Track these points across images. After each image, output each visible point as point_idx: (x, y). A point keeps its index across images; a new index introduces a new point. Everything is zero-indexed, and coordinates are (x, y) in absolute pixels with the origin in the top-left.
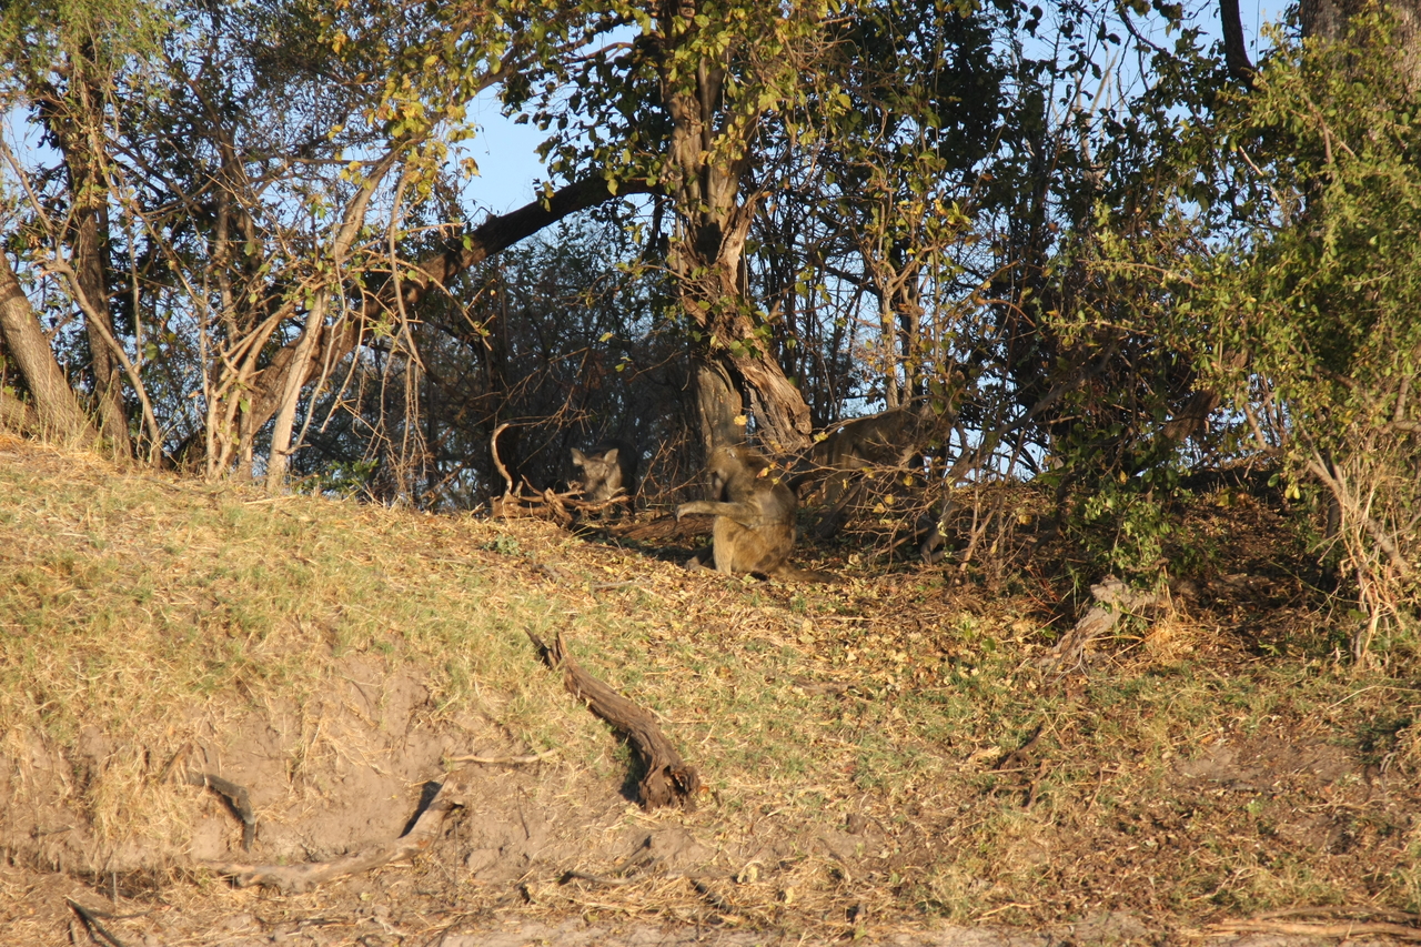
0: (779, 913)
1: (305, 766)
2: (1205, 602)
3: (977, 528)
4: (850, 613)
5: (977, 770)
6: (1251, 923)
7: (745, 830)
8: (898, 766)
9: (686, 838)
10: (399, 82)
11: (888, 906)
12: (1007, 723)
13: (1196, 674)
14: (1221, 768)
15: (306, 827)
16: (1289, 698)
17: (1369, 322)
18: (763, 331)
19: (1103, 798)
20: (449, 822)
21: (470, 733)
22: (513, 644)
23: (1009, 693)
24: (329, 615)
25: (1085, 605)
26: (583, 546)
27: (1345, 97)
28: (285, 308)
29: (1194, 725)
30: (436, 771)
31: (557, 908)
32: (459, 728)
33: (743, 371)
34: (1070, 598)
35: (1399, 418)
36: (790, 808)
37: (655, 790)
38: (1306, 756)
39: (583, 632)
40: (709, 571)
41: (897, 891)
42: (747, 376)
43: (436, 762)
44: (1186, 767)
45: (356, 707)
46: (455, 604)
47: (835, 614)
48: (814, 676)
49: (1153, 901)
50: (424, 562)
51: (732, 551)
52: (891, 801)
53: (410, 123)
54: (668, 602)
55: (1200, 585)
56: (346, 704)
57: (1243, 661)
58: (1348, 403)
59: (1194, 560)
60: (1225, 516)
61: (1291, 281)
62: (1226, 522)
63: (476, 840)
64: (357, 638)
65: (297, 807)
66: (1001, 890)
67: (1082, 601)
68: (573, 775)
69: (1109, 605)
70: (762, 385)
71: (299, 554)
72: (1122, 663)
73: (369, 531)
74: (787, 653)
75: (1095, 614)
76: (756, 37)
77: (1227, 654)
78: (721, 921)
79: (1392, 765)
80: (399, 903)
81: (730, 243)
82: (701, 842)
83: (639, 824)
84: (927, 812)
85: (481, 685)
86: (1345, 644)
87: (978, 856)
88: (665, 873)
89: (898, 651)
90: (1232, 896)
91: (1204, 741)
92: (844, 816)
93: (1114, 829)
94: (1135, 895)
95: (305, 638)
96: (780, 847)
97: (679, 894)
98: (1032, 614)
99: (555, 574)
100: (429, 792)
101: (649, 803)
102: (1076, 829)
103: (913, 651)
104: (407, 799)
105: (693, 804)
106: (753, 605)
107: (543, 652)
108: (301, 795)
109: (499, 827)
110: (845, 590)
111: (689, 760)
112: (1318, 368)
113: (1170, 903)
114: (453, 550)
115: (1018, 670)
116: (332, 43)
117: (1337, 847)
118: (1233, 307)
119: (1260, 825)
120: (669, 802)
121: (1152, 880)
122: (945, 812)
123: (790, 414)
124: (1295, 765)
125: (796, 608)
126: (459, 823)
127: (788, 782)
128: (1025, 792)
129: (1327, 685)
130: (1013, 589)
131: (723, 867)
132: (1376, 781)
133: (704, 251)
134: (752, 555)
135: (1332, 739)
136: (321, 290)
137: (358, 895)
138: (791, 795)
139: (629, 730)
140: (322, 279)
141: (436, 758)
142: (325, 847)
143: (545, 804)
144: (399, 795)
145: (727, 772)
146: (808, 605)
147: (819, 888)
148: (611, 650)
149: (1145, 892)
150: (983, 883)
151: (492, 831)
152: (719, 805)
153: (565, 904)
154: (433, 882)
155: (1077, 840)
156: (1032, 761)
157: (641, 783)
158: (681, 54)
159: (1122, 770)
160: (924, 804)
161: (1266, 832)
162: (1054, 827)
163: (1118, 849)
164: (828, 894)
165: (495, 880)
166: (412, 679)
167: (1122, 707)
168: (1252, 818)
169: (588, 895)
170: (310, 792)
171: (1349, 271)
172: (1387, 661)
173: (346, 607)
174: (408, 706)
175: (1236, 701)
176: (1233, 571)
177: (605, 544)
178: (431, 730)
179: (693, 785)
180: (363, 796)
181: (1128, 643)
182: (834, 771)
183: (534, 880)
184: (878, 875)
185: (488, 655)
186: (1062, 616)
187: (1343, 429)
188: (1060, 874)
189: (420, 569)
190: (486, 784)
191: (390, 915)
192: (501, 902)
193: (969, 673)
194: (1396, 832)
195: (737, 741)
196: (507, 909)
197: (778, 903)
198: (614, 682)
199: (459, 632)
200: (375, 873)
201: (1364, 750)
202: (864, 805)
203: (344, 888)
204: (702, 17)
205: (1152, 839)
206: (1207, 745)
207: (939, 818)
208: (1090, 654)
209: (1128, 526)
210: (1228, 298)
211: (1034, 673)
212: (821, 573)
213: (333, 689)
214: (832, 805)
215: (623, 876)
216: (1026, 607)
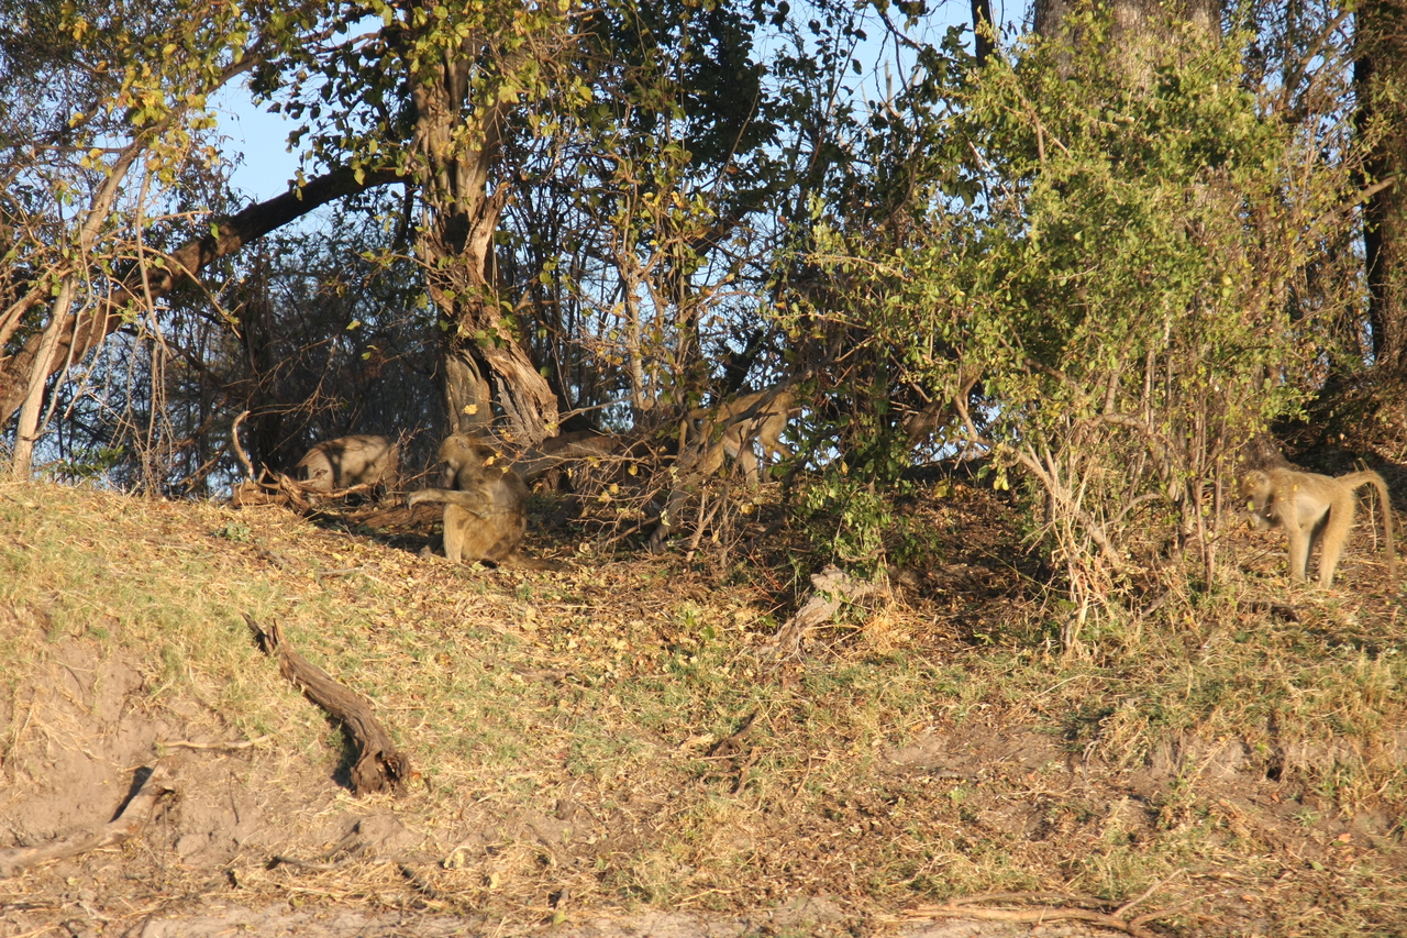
0: (483, 898)
1: (15, 751)
2: (926, 592)
3: (705, 516)
4: (575, 601)
5: (688, 757)
6: (946, 908)
7: (454, 816)
8: (611, 753)
9: (396, 824)
10: (140, 70)
11: (592, 892)
12: (721, 710)
13: (910, 663)
14: (929, 755)
15: (15, 812)
16: (998, 688)
17: (1078, 317)
18: (508, 321)
19: (811, 784)
20: (159, 807)
21: (184, 718)
22: (231, 630)
23: (726, 681)
24: (44, 600)
25: (805, 594)
26: (316, 533)
27: (1059, 94)
28: (31, 295)
29: (904, 713)
30: (149, 756)
31: (264, 893)
32: (173, 713)
33: (490, 361)
34: (791, 586)
35: (1108, 412)
36: (501, 794)
37: (367, 776)
38: (1012, 744)
39: (305, 619)
40: (438, 558)
41: (601, 876)
42: (494, 366)
43: (149, 747)
44: (895, 755)
45: (69, 692)
46: (175, 590)
47: (560, 602)
48: (533, 664)
49: (853, 886)
50: (147, 548)
51: (462, 538)
52: (602, 787)
53: (150, 111)
54: (394, 589)
55: (921, 576)
56: (59, 688)
57: (958, 650)
58: (1057, 396)
59: (915, 549)
60: (956, 506)
61: (1000, 274)
62: (956, 513)
63: (186, 825)
64: (72, 624)
65: (7, 792)
66: (704, 876)
67: (803, 590)
68: (286, 761)
69: (829, 594)
70: (510, 374)
71: (19, 540)
72: (839, 652)
73: (97, 517)
74: (509, 641)
75: (815, 603)
76: (497, 29)
77: (943, 643)
78: (425, 906)
79: (1095, 753)
80: (106, 888)
81: (477, 234)
82: (411, 827)
83: (349, 809)
84: (636, 798)
85: (196, 670)
86: (1056, 634)
87: (685, 842)
88: (373, 858)
89: (620, 638)
90: (929, 882)
91: (913, 729)
92: (554, 802)
93: (821, 815)
94: (835, 880)
95: (20, 623)
96: (489, 832)
97: (386, 880)
98: (755, 603)
99: (281, 561)
100: (142, 775)
101: (360, 788)
102: (783, 815)
103: (635, 639)
104: (119, 784)
105: (405, 790)
106: (479, 592)
107: (259, 638)
108: (11, 780)
109: (209, 812)
110: (574, 579)
111: (402, 746)
112: (1029, 361)
113: (868, 889)
114: (181, 537)
115: (736, 658)
116: (73, 30)
117: (1036, 833)
118: (943, 300)
119: (963, 811)
120: (380, 788)
121: (853, 866)
122: (655, 798)
123: (537, 403)
124: (1001, 753)
125: (523, 596)
126: (169, 809)
127: (501, 768)
128: (735, 779)
129: (1036, 674)
130: (737, 579)
131: (431, 853)
132: (1078, 769)
133: (452, 240)
134: (482, 543)
135: (1038, 727)
136: (68, 277)
137: (65, 879)
138: (503, 779)
139: (343, 716)
140: (70, 266)
141: (149, 743)
142: (34, 832)
143: (257, 789)
144: (110, 780)
145: (441, 758)
146: (534, 592)
147: (525, 874)
148: (331, 637)
149: (845, 878)
150: (686, 869)
151: (202, 816)
152: (430, 791)
153: (272, 889)
154: (141, 867)
155: (783, 827)
156: (744, 747)
157: (352, 769)
158: (421, 45)
159: (831, 757)
160: (635, 790)
161: (968, 819)
162: (760, 813)
163: (822, 835)
164: (534, 879)
165: (204, 865)
166: (127, 664)
167: (836, 695)
168: (955, 805)
169: (295, 880)
170: (20, 777)
171: (1057, 265)
172: (1096, 650)
173: (62, 592)
174: (122, 692)
175: (947, 689)
176: (955, 561)
177: (339, 532)
178: (145, 715)
179: (404, 771)
180: (74, 781)
181: (845, 632)
182: (547, 758)
183: (242, 864)
184: (583, 860)
185: (204, 641)
186: (783, 606)
187: (1051, 422)
188: (764, 860)
189: (143, 555)
190: (198, 769)
191: (96, 900)
192: (208, 887)
193: (688, 660)
194: (1094, 819)
195: (451, 727)
196: (213, 893)
197: (483, 889)
198: (331, 669)
199: (175, 618)
200: (84, 858)
201: (1069, 738)
202: (574, 792)
203: (52, 873)
204: (442, 8)
205: (856, 825)
206: (916, 733)
207: (648, 804)
208: (810, 642)
209: (848, 517)
210: (937, 292)
211: (753, 662)
212: (551, 562)
213: (46, 675)
214: (543, 791)
215: (331, 862)
216: (751, 595)
